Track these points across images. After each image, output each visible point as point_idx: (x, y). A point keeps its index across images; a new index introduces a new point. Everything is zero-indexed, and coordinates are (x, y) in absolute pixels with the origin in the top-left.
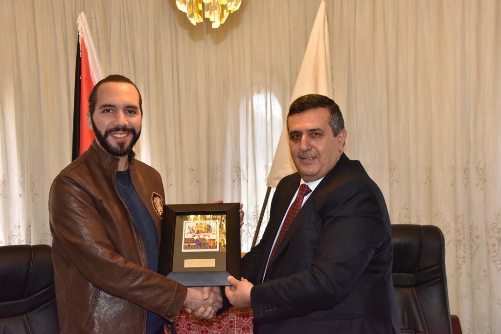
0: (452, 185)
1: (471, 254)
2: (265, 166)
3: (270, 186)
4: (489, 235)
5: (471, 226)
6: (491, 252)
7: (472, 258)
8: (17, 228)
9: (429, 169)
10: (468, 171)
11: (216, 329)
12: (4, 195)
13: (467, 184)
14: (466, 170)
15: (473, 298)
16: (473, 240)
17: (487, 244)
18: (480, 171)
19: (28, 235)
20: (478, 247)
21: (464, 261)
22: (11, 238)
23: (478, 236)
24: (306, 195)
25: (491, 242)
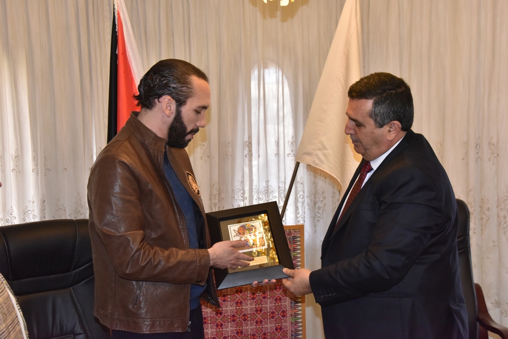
0: (463, 159)
1: (482, 225)
2: (276, 141)
3: (299, 161)
4: (501, 207)
5: (482, 199)
6: (502, 223)
7: (482, 230)
8: (31, 203)
9: (441, 145)
10: (480, 146)
11: (250, 300)
12: (17, 170)
13: (479, 159)
14: (478, 146)
15: (482, 268)
16: (484, 213)
17: (498, 216)
18: (492, 146)
19: (43, 210)
20: (488, 219)
21: (475, 233)
22: (26, 213)
23: (489, 208)
24: (369, 171)
25: (502, 214)
